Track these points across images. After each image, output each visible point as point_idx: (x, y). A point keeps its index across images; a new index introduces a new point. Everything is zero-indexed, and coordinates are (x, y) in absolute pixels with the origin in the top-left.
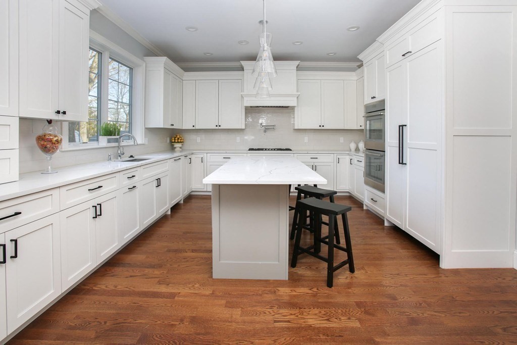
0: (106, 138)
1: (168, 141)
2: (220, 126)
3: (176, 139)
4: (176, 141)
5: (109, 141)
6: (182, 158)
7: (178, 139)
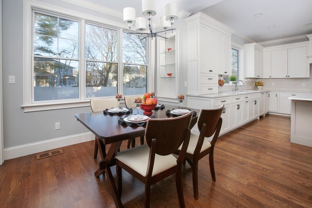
0: (232, 82)
1: (254, 85)
2: (289, 76)
3: (259, 83)
4: (259, 85)
5: (233, 83)
6: (265, 93)
7: (260, 84)
